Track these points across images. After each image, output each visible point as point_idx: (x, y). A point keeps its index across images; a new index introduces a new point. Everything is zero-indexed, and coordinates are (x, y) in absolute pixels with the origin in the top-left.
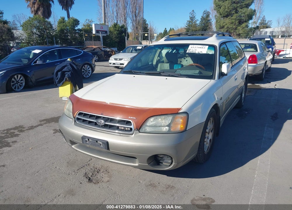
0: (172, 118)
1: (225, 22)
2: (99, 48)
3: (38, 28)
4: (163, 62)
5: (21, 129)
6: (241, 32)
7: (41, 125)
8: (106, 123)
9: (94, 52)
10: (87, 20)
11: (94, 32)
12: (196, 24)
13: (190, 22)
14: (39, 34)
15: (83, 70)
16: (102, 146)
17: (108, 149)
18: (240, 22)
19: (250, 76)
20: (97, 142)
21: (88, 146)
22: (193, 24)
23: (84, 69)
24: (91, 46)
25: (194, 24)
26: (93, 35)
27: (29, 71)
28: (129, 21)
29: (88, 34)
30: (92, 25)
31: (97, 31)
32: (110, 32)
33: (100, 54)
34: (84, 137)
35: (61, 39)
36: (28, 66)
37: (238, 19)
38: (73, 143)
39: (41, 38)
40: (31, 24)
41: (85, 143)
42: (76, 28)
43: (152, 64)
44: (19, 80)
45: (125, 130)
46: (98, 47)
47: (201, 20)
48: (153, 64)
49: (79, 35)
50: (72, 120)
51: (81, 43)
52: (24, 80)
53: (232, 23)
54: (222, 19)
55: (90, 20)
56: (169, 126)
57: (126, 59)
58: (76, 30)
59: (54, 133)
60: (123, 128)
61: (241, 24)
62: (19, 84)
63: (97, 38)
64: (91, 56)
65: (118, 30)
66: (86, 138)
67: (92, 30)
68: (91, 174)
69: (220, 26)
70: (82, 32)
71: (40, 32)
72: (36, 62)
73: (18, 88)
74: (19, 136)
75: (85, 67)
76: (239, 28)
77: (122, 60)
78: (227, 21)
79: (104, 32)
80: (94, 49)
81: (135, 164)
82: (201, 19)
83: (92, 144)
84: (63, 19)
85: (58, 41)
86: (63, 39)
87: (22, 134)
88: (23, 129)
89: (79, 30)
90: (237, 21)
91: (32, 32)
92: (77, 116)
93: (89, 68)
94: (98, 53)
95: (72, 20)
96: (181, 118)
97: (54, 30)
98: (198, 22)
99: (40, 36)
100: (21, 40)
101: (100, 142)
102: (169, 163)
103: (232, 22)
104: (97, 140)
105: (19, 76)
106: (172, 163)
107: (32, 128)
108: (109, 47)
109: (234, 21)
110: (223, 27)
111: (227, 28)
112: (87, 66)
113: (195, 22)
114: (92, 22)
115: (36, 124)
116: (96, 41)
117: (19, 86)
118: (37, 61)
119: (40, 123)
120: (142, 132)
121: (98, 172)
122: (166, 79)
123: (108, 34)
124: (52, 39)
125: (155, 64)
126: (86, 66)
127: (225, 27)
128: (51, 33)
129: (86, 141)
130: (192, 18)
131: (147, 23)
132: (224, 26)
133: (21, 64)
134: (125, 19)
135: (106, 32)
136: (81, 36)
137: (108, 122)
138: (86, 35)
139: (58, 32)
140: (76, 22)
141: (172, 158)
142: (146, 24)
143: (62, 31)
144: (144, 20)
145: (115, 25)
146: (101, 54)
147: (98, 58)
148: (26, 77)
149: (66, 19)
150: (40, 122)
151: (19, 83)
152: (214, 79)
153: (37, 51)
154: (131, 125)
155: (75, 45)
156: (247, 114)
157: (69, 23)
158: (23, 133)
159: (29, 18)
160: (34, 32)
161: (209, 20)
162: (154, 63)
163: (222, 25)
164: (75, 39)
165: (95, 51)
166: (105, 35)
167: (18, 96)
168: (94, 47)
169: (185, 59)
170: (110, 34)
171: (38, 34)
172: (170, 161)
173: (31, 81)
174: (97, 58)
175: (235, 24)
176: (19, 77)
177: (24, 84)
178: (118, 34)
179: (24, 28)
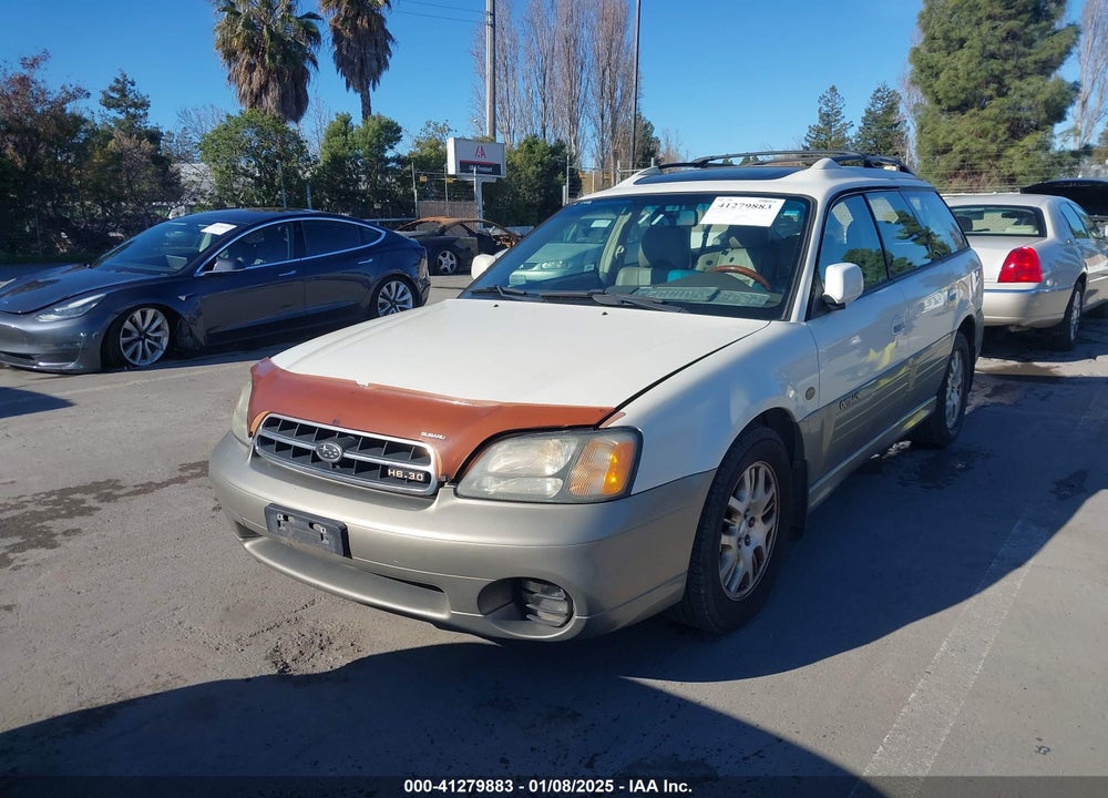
0: (578, 445)
1: (953, 130)
2: (461, 224)
3: (253, 153)
4: (636, 264)
5: (107, 491)
6: (1017, 169)
7: (181, 480)
8: (346, 455)
9: (442, 241)
10: (429, 126)
11: (451, 168)
12: (844, 140)
13: (819, 131)
14: (258, 175)
15: (380, 300)
16: (327, 542)
17: (347, 552)
18: (1017, 130)
19: (1013, 330)
20: (311, 525)
21: (285, 540)
22: (833, 139)
23: (384, 296)
24: (432, 219)
25: (836, 140)
26: (448, 180)
27: (183, 298)
28: (588, 129)
29: (430, 177)
30: (444, 144)
31: (464, 166)
32: (512, 167)
33: (464, 248)
34: (272, 509)
35: (333, 191)
36: (185, 281)
37: (1008, 120)
38: (247, 533)
39: (264, 187)
40: (230, 139)
41: (275, 530)
42: (389, 154)
43: (596, 270)
44: (146, 330)
45: (409, 481)
46: (456, 224)
47: (862, 125)
48: (601, 270)
49: (397, 180)
50: (246, 449)
51: (403, 209)
52: (167, 328)
53: (983, 134)
54: (943, 118)
55: (441, 125)
56: (563, 474)
57: (549, 265)
58: (388, 161)
59: (214, 509)
60: (399, 474)
61: (1020, 139)
62: (147, 340)
63: (461, 190)
64: (416, 250)
65: (541, 163)
66: (277, 513)
67: (445, 161)
68: (296, 652)
69: (934, 143)
70: (408, 168)
71: (261, 168)
72: (210, 266)
73: (144, 356)
74: (97, 513)
75: (389, 288)
76: (1011, 151)
77: (535, 269)
78: (965, 124)
79: (490, 170)
80: (444, 230)
81: (441, 612)
82: (865, 120)
83: (296, 533)
84: (346, 121)
85: (324, 199)
86: (340, 192)
87: (108, 508)
88: (116, 492)
89: (399, 160)
90: (1003, 127)
91: (234, 167)
92: (262, 432)
93: (403, 294)
94: (457, 244)
95: (376, 123)
96: (613, 449)
97: (309, 159)
98: (851, 133)
99: (259, 183)
100: (193, 193)
101: (322, 525)
102: (559, 614)
103: (983, 132)
104: (311, 521)
105: (150, 313)
106: (570, 615)
107: (147, 488)
108: (502, 224)
109: (988, 124)
110: (947, 150)
111: (961, 152)
112: (397, 287)
113: (838, 132)
114: (445, 130)
115: (166, 478)
116: (459, 199)
117: (148, 350)
118: (214, 261)
119: (178, 474)
120: (464, 494)
121: (322, 649)
122: (605, 314)
123: (504, 175)
124: (302, 192)
125: (606, 271)
126: (393, 284)
127: (956, 148)
128: (300, 172)
129: (279, 522)
130: (828, 119)
131: (654, 135)
132: (952, 145)
133: (159, 273)
134: (574, 122)
135: (496, 169)
136: (405, 181)
137: (354, 452)
138: (423, 179)
139: (323, 167)
140: (391, 132)
141: (568, 599)
142: (650, 141)
143: (337, 162)
144: (646, 127)
145: (531, 145)
146: (469, 249)
147: (454, 262)
148: (173, 318)
149: (357, 120)
150: (181, 470)
151: (148, 337)
152: (788, 318)
153: (220, 229)
154: (427, 461)
155: (382, 213)
156: (961, 470)
157: (365, 135)
158: (112, 504)
159: (224, 119)
160: (242, 168)
161: (896, 125)
162: (605, 266)
163: (941, 143)
164: (381, 193)
165: (448, 234)
166: (492, 179)
167: (137, 382)
168: (445, 221)
169: (726, 253)
170: (509, 178)
171: (252, 176)
172: (563, 608)
173: (191, 334)
174: (451, 262)
175: (996, 136)
176: (150, 319)
177: (165, 341)
178: (540, 176)
179: (206, 153)
